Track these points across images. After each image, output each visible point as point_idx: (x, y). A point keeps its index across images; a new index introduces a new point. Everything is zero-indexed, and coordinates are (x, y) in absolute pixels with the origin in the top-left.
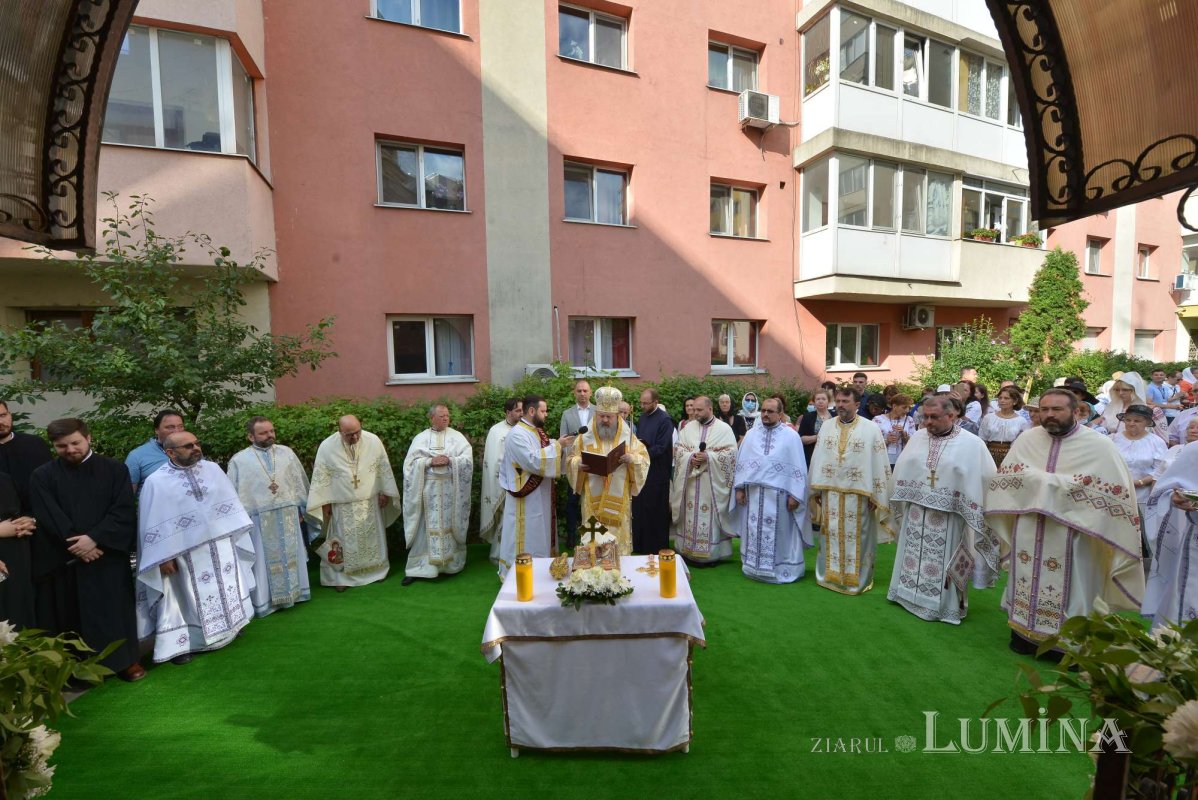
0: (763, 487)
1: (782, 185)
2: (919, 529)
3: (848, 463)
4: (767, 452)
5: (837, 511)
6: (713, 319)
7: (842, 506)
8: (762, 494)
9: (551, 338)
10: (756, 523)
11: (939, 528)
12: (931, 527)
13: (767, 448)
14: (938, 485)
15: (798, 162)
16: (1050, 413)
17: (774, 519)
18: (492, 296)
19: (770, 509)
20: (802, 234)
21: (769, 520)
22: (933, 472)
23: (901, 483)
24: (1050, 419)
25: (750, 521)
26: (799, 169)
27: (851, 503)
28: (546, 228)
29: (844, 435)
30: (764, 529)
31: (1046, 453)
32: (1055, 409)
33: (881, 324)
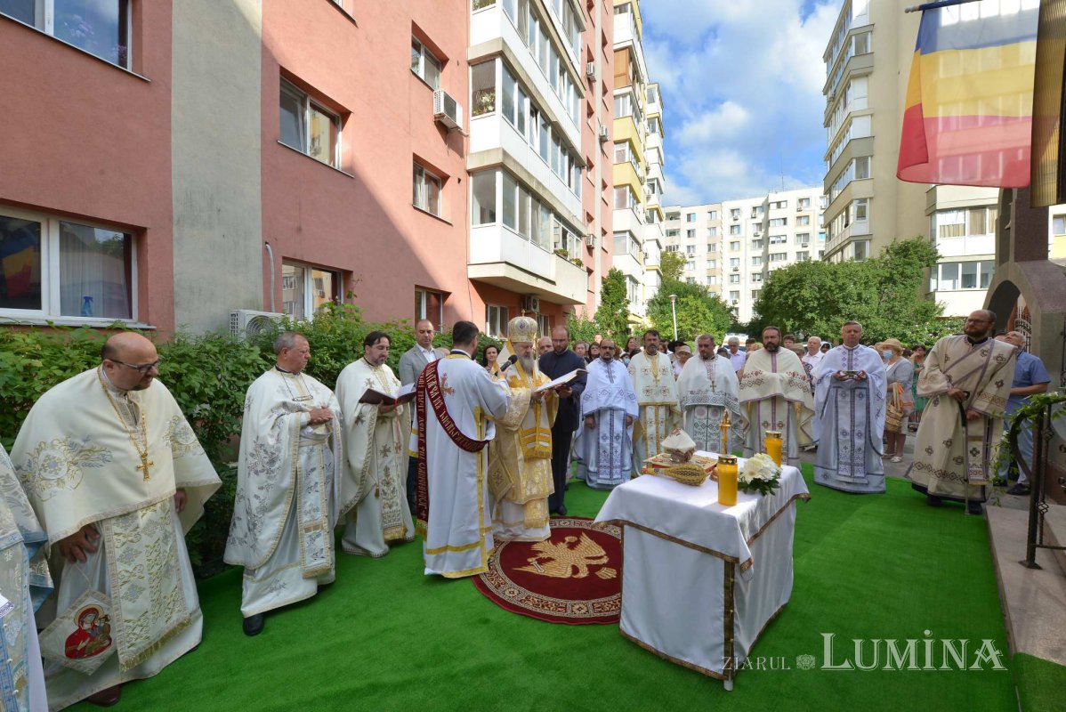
0: (612, 410)
1: (459, 180)
2: (705, 421)
3: (660, 384)
4: (612, 381)
5: (654, 420)
6: (417, 286)
7: (656, 415)
8: (612, 415)
9: (260, 281)
10: (608, 441)
11: (717, 418)
12: (713, 418)
13: (611, 377)
14: (717, 390)
15: (470, 167)
16: (770, 340)
17: (621, 435)
19: (618, 427)
20: (471, 226)
21: (618, 436)
22: (713, 382)
23: (692, 392)
24: (770, 343)
25: (601, 441)
26: (470, 173)
27: (662, 411)
28: (257, 143)
29: (654, 364)
30: (615, 445)
31: (769, 362)
32: (772, 337)
33: (510, 307)
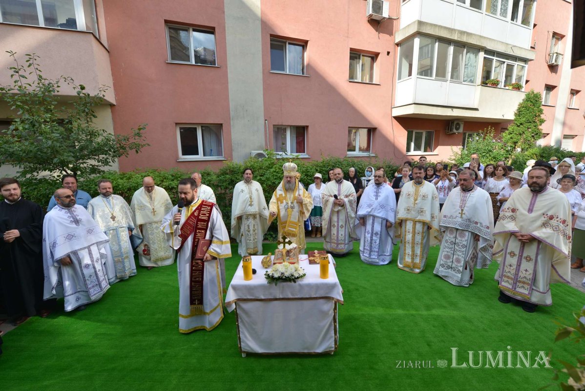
0: (374, 217)
1: (388, 53)
2: (454, 240)
3: (419, 206)
4: (377, 199)
5: (411, 231)
6: (349, 127)
7: (414, 228)
8: (373, 220)
9: (263, 137)
10: (370, 235)
12: (459, 238)
13: (377, 196)
15: (397, 41)
17: (379, 233)
18: (232, 113)
19: (378, 228)
20: (397, 81)
21: (376, 234)
22: (462, 210)
23: (445, 216)
24: (534, 183)
25: (366, 234)
26: (398, 45)
27: (419, 227)
28: (261, 76)
29: (417, 192)
30: (374, 238)
31: (529, 202)
33: (436, 131)
